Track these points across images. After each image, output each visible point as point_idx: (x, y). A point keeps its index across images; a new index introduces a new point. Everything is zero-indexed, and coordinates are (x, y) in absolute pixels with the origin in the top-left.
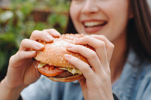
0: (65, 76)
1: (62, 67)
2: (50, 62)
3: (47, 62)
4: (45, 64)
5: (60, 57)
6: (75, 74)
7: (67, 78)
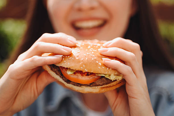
0: (101, 84)
1: (100, 74)
2: (86, 68)
3: (82, 68)
4: (75, 71)
5: (97, 62)
6: (114, 81)
7: (103, 86)
